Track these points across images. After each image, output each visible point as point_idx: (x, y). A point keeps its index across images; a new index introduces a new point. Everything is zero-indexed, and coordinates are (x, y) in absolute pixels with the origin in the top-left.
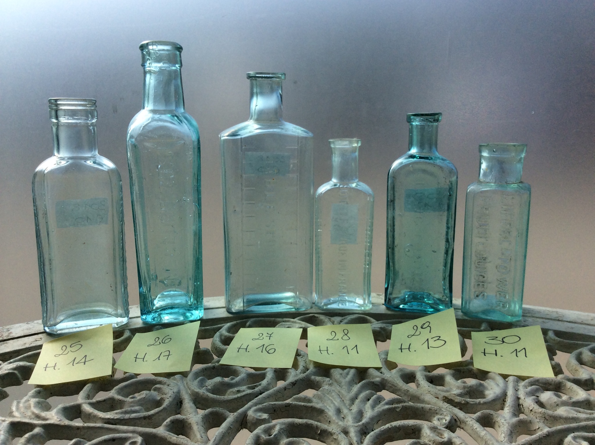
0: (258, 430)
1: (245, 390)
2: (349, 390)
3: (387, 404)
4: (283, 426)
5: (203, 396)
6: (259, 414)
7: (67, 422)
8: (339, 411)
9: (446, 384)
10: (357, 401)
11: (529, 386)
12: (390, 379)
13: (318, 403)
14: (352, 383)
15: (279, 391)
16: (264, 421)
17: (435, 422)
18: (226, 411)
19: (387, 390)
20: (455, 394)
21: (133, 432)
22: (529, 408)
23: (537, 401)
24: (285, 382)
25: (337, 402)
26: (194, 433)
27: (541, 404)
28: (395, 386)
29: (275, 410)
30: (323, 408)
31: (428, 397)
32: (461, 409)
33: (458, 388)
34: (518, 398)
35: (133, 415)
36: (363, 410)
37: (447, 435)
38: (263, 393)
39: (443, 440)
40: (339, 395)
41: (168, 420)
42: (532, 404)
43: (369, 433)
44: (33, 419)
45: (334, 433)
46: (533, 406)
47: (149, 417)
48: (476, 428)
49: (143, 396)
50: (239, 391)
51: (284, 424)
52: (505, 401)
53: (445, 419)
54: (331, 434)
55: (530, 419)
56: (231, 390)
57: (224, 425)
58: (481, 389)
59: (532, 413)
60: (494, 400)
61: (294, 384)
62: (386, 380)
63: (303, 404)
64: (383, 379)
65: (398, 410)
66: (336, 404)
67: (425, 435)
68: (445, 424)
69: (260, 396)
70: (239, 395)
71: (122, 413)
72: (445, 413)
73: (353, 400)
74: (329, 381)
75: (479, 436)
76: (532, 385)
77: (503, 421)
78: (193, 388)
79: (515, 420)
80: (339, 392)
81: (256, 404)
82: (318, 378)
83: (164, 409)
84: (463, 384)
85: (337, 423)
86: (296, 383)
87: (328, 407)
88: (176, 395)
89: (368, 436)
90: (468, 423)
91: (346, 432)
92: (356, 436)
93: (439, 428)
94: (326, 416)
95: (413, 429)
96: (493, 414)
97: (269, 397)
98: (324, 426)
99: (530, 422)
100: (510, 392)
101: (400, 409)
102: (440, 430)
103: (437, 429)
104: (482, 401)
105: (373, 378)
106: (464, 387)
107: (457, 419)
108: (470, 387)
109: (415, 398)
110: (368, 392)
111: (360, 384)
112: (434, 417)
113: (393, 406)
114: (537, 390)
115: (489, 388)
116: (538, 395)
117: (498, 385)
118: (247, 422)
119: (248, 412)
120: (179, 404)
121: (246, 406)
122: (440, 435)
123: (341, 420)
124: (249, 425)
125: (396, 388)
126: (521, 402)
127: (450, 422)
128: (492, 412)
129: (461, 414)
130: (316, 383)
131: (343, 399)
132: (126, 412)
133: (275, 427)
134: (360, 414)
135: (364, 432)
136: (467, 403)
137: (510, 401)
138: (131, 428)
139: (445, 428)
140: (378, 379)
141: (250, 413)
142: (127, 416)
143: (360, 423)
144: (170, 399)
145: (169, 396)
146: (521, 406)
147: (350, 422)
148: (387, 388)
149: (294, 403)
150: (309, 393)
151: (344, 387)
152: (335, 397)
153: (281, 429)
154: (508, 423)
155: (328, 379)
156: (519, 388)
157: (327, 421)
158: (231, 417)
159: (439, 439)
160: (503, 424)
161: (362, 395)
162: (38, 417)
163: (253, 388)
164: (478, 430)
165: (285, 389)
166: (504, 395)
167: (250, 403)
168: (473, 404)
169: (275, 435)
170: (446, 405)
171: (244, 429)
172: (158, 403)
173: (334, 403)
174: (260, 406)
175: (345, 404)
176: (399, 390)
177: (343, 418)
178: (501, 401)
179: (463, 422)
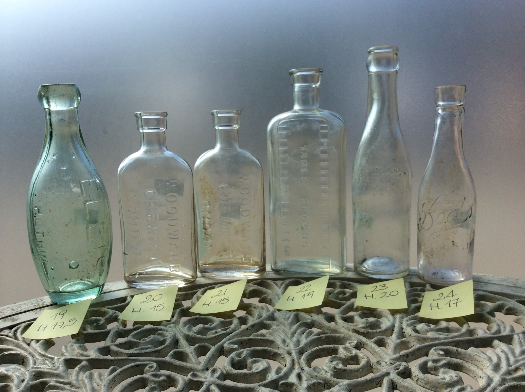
0: (232, 355)
1: (220, 331)
2: (290, 329)
3: (316, 335)
4: (248, 352)
5: (192, 337)
6: (231, 346)
7: (103, 357)
8: (284, 341)
9: (355, 322)
10: (296, 335)
11: (410, 320)
12: (318, 320)
13: (270, 337)
14: (292, 324)
15: (243, 331)
16: (235, 350)
17: (347, 345)
18: (209, 345)
19: (316, 327)
20: (360, 327)
21: (149, 360)
22: (408, 334)
23: (414, 329)
24: (246, 325)
25: (283, 336)
26: (190, 359)
27: (417, 331)
28: (321, 324)
29: (241, 343)
30: (274, 340)
31: (342, 330)
32: (364, 336)
33: (363, 323)
34: (402, 328)
35: (147, 350)
36: (300, 339)
37: (354, 352)
38: (233, 333)
39: (352, 355)
40: (284, 331)
41: (172, 352)
42: (411, 331)
43: (304, 353)
44: (79, 356)
45: (282, 354)
46: (411, 332)
47: (158, 351)
48: (373, 347)
49: (152, 338)
50: (216, 332)
51: (249, 350)
52: (394, 331)
53: (353, 342)
54: (280, 355)
55: (408, 340)
56: (211, 332)
57: (209, 353)
58: (378, 323)
59: (410, 337)
60: (386, 330)
61: (253, 326)
62: (315, 321)
63: (260, 338)
64: (313, 320)
65: (323, 338)
66: (282, 336)
67: (340, 352)
68: (353, 345)
69: (231, 335)
70: (217, 335)
71: (139, 349)
72: (353, 339)
73: (293, 334)
74: (277, 323)
75: (375, 352)
76: (411, 320)
77: (391, 342)
78: (185, 332)
79: (399, 341)
80: (284, 330)
81: (228, 340)
82: (269, 322)
83: (167, 346)
84: (366, 321)
85: (283, 348)
86: (254, 326)
87: (276, 339)
88: (174, 337)
89: (304, 355)
90: (368, 344)
91: (289, 353)
92: (296, 355)
93: (349, 347)
94: (276, 345)
95: (332, 350)
96: (385, 338)
97: (237, 335)
98: (276, 350)
99: (408, 342)
100: (397, 325)
101: (324, 338)
102: (350, 349)
103: (348, 348)
104: (378, 330)
105: (306, 320)
106: (367, 323)
107: (362, 343)
108: (371, 322)
109: (335, 331)
110: (303, 328)
111: (298, 324)
112: (347, 342)
113: (320, 336)
114: (415, 323)
115: (384, 323)
116: (415, 326)
117: (389, 320)
118: (223, 351)
119: (224, 345)
120: (176, 342)
121: (222, 341)
122: (351, 352)
123: (286, 347)
124: (225, 353)
125: (321, 326)
126: (404, 330)
127: (356, 344)
128: (384, 337)
129: (364, 339)
130: (267, 325)
131: (286, 334)
132: (142, 349)
133: (243, 352)
134: (298, 342)
135: (301, 352)
136: (368, 333)
137: (396, 330)
138: (148, 358)
139: (353, 347)
140: (309, 321)
141: (226, 345)
142: (143, 351)
143: (299, 347)
144: (170, 340)
145: (169, 337)
146: (404, 333)
147: (291, 346)
148: (315, 326)
149: (254, 337)
150: (263, 331)
151: (287, 326)
152: (281, 332)
153: (247, 353)
154: (394, 343)
155: (275, 322)
156: (403, 322)
157: (277, 348)
158: (213, 349)
159: (350, 355)
160: (391, 344)
161: (299, 331)
162: (82, 355)
163: (225, 330)
164: (374, 348)
165: (247, 329)
166: (393, 326)
167: (224, 339)
168: (372, 333)
169: (243, 357)
170: (354, 334)
171: (222, 356)
172: (162, 343)
173: (281, 337)
174: (232, 341)
175: (288, 337)
176: (324, 327)
177: (287, 345)
178: (391, 330)
179: (365, 344)
